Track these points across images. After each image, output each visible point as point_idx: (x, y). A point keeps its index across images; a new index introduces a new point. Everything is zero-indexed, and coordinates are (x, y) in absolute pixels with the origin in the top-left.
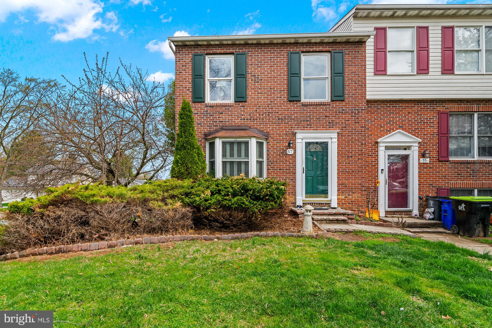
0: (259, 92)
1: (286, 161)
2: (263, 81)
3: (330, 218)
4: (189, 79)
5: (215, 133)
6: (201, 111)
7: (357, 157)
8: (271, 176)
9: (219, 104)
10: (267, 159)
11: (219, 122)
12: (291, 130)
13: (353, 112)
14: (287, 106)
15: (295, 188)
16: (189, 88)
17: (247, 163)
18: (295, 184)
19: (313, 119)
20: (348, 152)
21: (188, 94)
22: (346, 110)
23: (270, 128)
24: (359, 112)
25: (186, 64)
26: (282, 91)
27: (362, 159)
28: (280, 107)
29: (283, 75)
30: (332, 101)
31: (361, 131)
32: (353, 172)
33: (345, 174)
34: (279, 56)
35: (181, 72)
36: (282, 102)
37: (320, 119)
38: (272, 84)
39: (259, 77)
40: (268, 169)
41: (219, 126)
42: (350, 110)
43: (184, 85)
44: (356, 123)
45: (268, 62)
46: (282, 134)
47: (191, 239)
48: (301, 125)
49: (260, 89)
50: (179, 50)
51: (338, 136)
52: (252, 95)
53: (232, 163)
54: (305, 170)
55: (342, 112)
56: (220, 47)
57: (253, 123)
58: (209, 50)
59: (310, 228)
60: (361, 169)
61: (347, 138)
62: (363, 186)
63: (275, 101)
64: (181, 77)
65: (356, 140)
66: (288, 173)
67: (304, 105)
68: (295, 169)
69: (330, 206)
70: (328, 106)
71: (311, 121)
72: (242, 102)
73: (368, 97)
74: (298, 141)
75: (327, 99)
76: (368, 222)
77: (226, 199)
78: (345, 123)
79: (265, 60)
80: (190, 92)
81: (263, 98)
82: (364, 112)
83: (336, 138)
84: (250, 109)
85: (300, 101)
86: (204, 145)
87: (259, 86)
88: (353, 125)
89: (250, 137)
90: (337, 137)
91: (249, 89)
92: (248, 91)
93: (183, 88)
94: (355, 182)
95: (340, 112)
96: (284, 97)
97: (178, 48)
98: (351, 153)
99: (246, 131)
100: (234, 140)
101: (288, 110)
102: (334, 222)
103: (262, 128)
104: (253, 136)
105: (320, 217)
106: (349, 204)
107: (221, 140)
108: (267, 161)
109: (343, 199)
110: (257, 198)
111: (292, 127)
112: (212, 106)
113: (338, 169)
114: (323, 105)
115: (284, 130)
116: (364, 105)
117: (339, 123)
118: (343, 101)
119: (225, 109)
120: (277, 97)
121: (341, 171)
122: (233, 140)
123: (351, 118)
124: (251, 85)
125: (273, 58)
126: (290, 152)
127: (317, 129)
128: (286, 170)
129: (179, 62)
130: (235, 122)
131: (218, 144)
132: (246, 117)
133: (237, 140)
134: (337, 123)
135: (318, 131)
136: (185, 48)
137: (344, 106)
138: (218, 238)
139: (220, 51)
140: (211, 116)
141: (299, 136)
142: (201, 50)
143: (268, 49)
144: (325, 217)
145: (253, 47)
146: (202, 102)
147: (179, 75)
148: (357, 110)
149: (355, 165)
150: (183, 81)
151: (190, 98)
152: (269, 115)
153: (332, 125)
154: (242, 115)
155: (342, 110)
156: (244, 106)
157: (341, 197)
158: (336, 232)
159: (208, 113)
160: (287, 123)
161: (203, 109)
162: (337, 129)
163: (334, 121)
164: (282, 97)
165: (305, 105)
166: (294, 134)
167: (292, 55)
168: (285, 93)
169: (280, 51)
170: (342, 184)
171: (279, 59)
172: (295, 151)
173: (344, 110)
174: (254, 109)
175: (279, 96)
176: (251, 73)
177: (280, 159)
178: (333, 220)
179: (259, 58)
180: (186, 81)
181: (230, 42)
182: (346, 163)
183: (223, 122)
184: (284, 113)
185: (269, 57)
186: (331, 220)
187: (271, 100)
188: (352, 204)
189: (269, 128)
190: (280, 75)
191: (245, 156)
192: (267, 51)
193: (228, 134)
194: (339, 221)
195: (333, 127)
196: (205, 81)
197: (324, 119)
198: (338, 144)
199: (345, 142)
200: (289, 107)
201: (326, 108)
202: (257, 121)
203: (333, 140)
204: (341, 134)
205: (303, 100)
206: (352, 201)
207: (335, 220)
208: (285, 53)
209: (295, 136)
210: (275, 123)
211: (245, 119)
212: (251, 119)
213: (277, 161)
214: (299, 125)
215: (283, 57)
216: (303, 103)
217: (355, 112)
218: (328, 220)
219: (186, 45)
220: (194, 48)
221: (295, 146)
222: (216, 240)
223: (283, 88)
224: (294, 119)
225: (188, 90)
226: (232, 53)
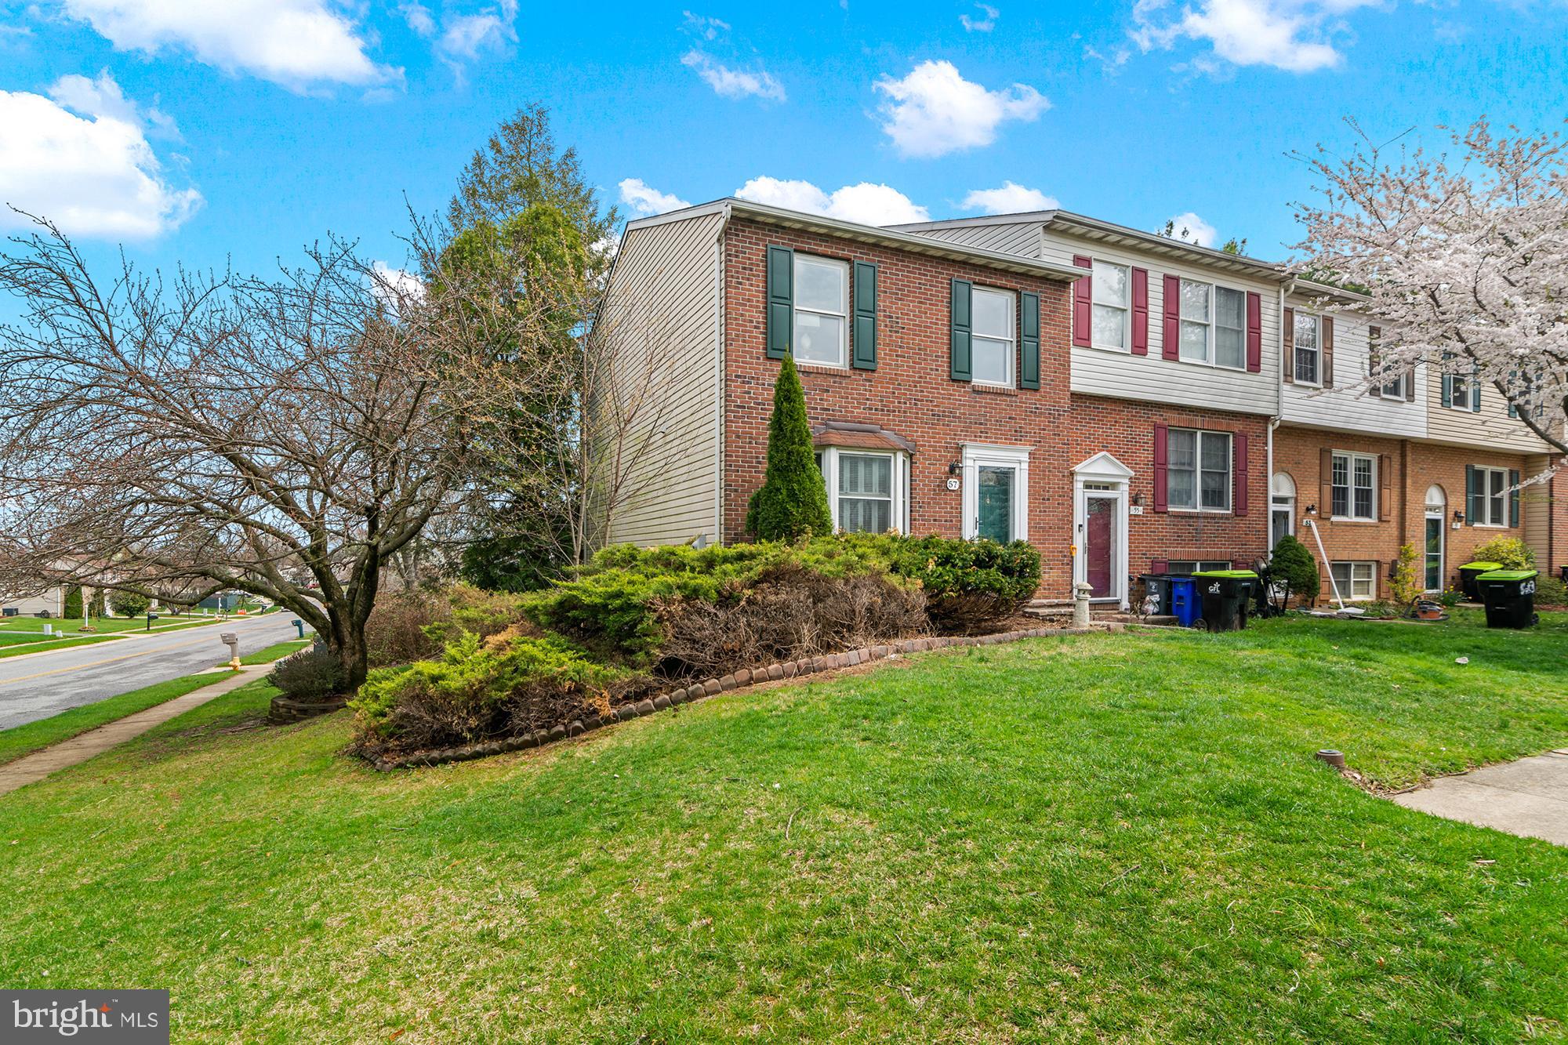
0: (899, 353)
1: (945, 503)
2: (905, 330)
4: (758, 301)
7: (1056, 500)
9: (821, 368)
10: (912, 498)
11: (821, 409)
12: (955, 439)
13: (1051, 414)
14: (948, 390)
16: (758, 322)
17: (886, 506)
19: (991, 420)
21: (756, 337)
22: (1041, 409)
23: (917, 431)
24: (1059, 414)
25: (751, 264)
26: (939, 357)
27: (1063, 504)
28: (935, 391)
29: (942, 325)
30: (1019, 388)
31: (1063, 452)
34: (935, 283)
35: (740, 283)
36: (940, 381)
37: (1001, 421)
38: (922, 341)
39: (900, 321)
41: (822, 419)
42: (1046, 409)
43: (748, 313)
44: (1055, 435)
45: (916, 292)
46: (939, 447)
48: (971, 432)
49: (900, 347)
50: (736, 230)
51: (1029, 458)
52: (886, 359)
54: (978, 524)
55: (1035, 412)
56: (823, 241)
57: (888, 420)
58: (802, 242)
60: (1062, 524)
61: (1041, 463)
62: (1065, 557)
63: (928, 376)
64: (739, 294)
67: (976, 391)
68: (961, 522)
70: (1013, 398)
71: (986, 424)
72: (866, 370)
73: (1074, 388)
74: (966, 462)
75: (1011, 382)
78: (1040, 433)
79: (909, 286)
80: (761, 333)
81: (905, 367)
82: (1068, 415)
83: (1026, 462)
84: (881, 387)
85: (969, 382)
87: (899, 340)
88: (1051, 439)
89: (892, 450)
90: (1027, 459)
91: (880, 344)
92: (879, 349)
93: (744, 321)
94: (1054, 548)
95: (1031, 412)
96: (942, 370)
99: (873, 435)
100: (857, 452)
101: (950, 399)
103: (903, 431)
107: (837, 451)
108: (912, 502)
111: (955, 435)
112: (807, 372)
114: (1005, 394)
115: (942, 438)
116: (1066, 403)
117: (1031, 433)
118: (1036, 390)
119: (834, 382)
120: (932, 369)
121: (1033, 527)
124: (885, 336)
125: (924, 284)
126: (953, 484)
127: (997, 443)
128: (946, 521)
129: (737, 256)
130: (853, 412)
131: (832, 459)
132: (874, 405)
133: (863, 453)
134: (1027, 432)
135: (999, 446)
136: (751, 228)
137: (1039, 400)
139: (823, 248)
141: (968, 452)
142: (784, 239)
143: (915, 263)
145: (887, 253)
148: (1058, 410)
149: (1053, 516)
150: (745, 305)
151: (761, 347)
152: (916, 404)
153: (1020, 436)
154: (868, 399)
155: (1035, 408)
156: (870, 381)
160: (948, 425)
162: (1027, 445)
163: (1023, 428)
164: (940, 369)
165: (978, 391)
166: (960, 449)
168: (944, 361)
169: (936, 272)
171: (934, 289)
172: (962, 483)
173: (1037, 408)
174: (889, 388)
175: (934, 367)
176: (885, 311)
177: (936, 499)
179: (899, 280)
180: (751, 306)
182: (1040, 511)
184: (942, 403)
185: (917, 281)
187: (919, 372)
188: (1049, 589)
189: (917, 433)
190: (936, 324)
191: (883, 490)
192: (913, 268)
193: (849, 439)
195: (1021, 440)
196: (793, 311)
197: (1007, 422)
198: (1029, 474)
200: (951, 392)
201: (1009, 401)
202: (894, 416)
203: (1022, 466)
204: (1035, 454)
205: (976, 381)
209: (962, 453)
210: (926, 423)
211: (871, 409)
212: (883, 410)
213: (929, 503)
214: (967, 431)
215: (941, 287)
216: (975, 385)
217: (1055, 414)
219: (754, 223)
220: (769, 231)
221: (962, 474)
223: (941, 352)
224: (959, 417)
225: (756, 327)
226: (846, 259)
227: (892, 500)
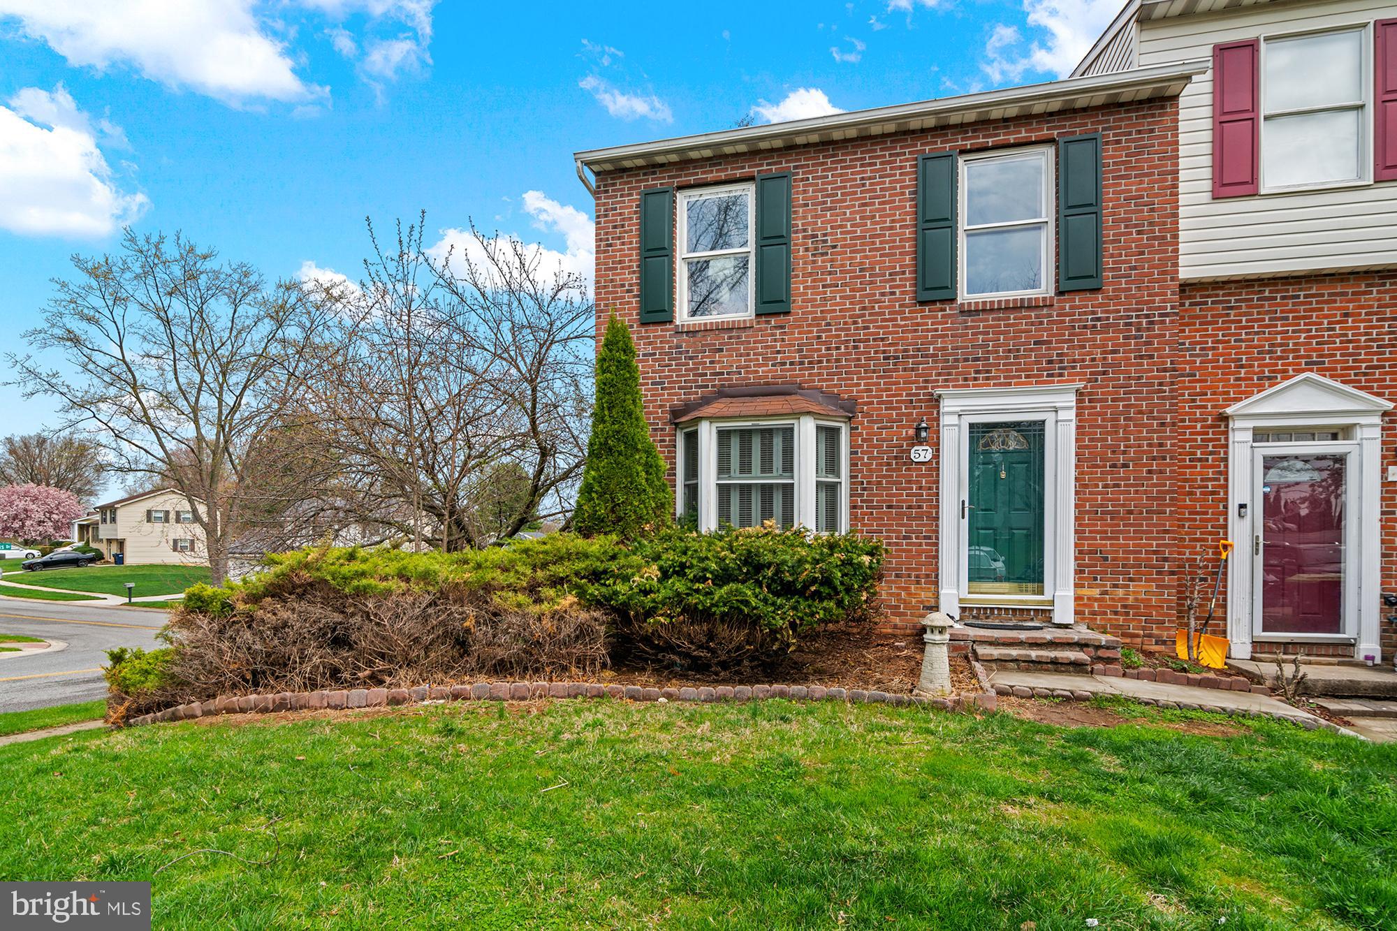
0: (828, 282)
1: (909, 482)
2: (839, 249)
3: (1030, 656)
4: (631, 261)
5: (701, 405)
6: (662, 348)
7: (1145, 465)
8: (864, 525)
9: (711, 323)
10: (852, 477)
11: (712, 374)
12: (926, 388)
13: (1130, 324)
14: (912, 318)
15: (937, 563)
16: (631, 285)
17: (788, 490)
18: (937, 551)
19: (997, 352)
20: (1113, 452)
21: (628, 303)
22: (1108, 319)
23: (859, 385)
24: (1152, 323)
25: (623, 220)
26: (896, 274)
27: (1161, 472)
28: (890, 324)
29: (901, 227)
30: (1060, 293)
31: (1160, 384)
32: (1131, 512)
33: (1102, 519)
34: (888, 172)
35: (610, 245)
36: (897, 308)
37: (1018, 351)
38: (866, 257)
39: (829, 238)
40: (854, 507)
41: (713, 386)
42: (1121, 318)
43: (618, 278)
44: (1141, 357)
45: (856, 193)
46: (897, 402)
48: (957, 374)
49: (830, 273)
50: (605, 186)
51: (1078, 401)
52: (806, 294)
53: (745, 490)
54: (967, 510)
55: (1094, 326)
56: (715, 165)
57: (810, 375)
58: (686, 175)
59: (940, 681)
60: (1158, 505)
61: (1108, 407)
62: (1166, 559)
63: (876, 306)
64: (609, 257)
65: (1141, 412)
66: (915, 519)
67: (967, 312)
68: (938, 507)
69: (1050, 620)
70: (1045, 311)
71: (988, 359)
72: (777, 314)
73: (1184, 274)
74: (946, 420)
75: (1045, 288)
76: (1163, 673)
77: (698, 591)
78: (1105, 359)
79: (845, 187)
80: (635, 296)
81: (838, 300)
82: (1172, 322)
83: (1070, 408)
84: (799, 333)
85: (953, 300)
86: (670, 441)
87: (829, 265)
88: (1132, 365)
89: (797, 415)
90: (1074, 404)
91: (797, 276)
92: (796, 283)
93: (614, 286)
94: (1138, 545)
95: (1085, 327)
96: (902, 293)
97: (602, 180)
98: (1124, 452)
99: (788, 397)
100: (750, 423)
101: (916, 331)
102: (1045, 666)
103: (835, 386)
104: (807, 410)
105: (996, 652)
106: (1116, 613)
107: (715, 425)
108: (852, 483)
109: (1096, 600)
111: (926, 381)
112: (692, 333)
113: (1076, 506)
114: (1029, 308)
115: (903, 389)
116: (1169, 300)
117: (1083, 360)
118: (1097, 290)
119: (730, 338)
120: (883, 294)
121: (1088, 512)
122: (747, 424)
123: (1125, 345)
124: (805, 263)
125: (870, 178)
126: (922, 454)
127: (1010, 384)
128: (909, 507)
129: (606, 216)
130: (757, 372)
131: (708, 436)
132: (788, 358)
133: (761, 423)
134: (1074, 361)
135: (1012, 388)
136: (622, 177)
137: (1100, 305)
138: (670, 696)
139: (715, 174)
140: (691, 358)
141: (948, 405)
142: (664, 178)
143: (856, 153)
144: (1014, 652)
145: (809, 152)
146: (664, 323)
147: (605, 251)
148: (1147, 316)
149: (1136, 492)
150: (616, 269)
151: (634, 313)
152: (855, 347)
153: (1060, 368)
154: (778, 352)
155: (1092, 320)
156: (782, 327)
157: (1086, 592)
158: (1033, 696)
159: (681, 353)
160: (913, 369)
161: (668, 342)
162: (1074, 381)
163: (1067, 355)
164: (897, 291)
165: (970, 311)
166: (935, 401)
167: (929, 163)
168: (906, 279)
169: (891, 155)
170: (1090, 552)
171: (887, 180)
172: (938, 451)
173: (1099, 319)
174: (811, 332)
175: (888, 290)
176: (805, 230)
177: (891, 476)
178: (1039, 662)
179: (829, 183)
180: (622, 268)
181: (742, 148)
182: (1106, 486)
183: (722, 374)
184: (902, 338)
185: (858, 177)
186: (1033, 662)
187: (862, 302)
188: (1127, 614)
189: (857, 388)
190: (891, 228)
191: (784, 470)
192: (851, 160)
193: (735, 406)
194: (1062, 664)
195: (1061, 375)
196: (674, 262)
197: (1031, 350)
198: (1078, 427)
199: (1103, 420)
200: (919, 320)
201: (1037, 317)
202: (820, 368)
203: (1062, 415)
204: (1090, 394)
205: (964, 296)
206: (1124, 607)
207: (1047, 663)
208: (907, 160)
209: (938, 407)
210: (874, 372)
211: (784, 364)
212: (802, 363)
213: (880, 483)
214: (950, 374)
215: (901, 174)
216: (962, 304)
217: (1140, 323)
218: (1024, 661)
219: (624, 170)
220: (645, 174)
221: (938, 438)
222: (663, 700)
223: (901, 267)
224: (933, 356)
225: (628, 291)
226: (750, 179)
227: (796, 482)
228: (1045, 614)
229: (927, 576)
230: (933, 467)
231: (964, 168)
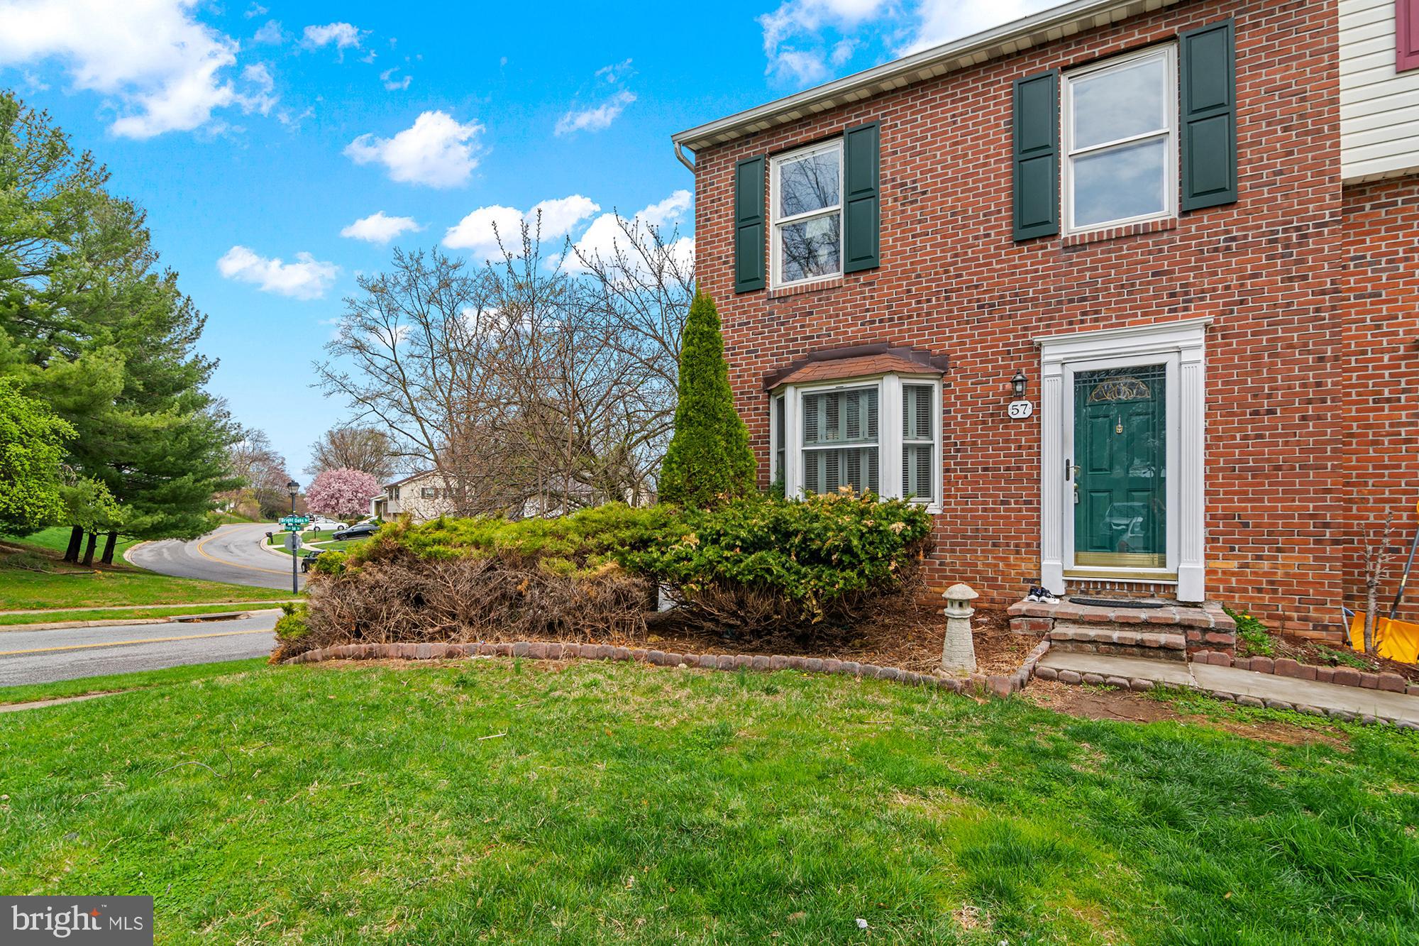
0: (918, 231)
1: (1006, 441)
2: (929, 195)
3: (1110, 637)
4: (727, 233)
5: (792, 371)
6: (756, 316)
7: (1297, 410)
8: (957, 490)
9: (802, 287)
10: (945, 438)
11: (803, 339)
12: (1025, 336)
13: (1276, 241)
14: (1009, 260)
15: (1039, 530)
16: (727, 257)
17: (874, 453)
18: (1039, 517)
19: (1107, 289)
20: (1255, 397)
21: (725, 274)
22: (1246, 237)
23: (951, 338)
24: (1305, 236)
25: (720, 193)
26: (991, 213)
27: (1319, 418)
28: (985, 269)
29: (996, 162)
30: (1184, 213)
31: (1317, 310)
32: (1279, 468)
33: (1239, 477)
34: (982, 104)
35: (708, 220)
36: (992, 251)
37: (1133, 285)
38: (958, 200)
39: (918, 185)
40: (947, 471)
41: (804, 351)
42: (1263, 234)
43: (715, 251)
44: (1291, 279)
45: (946, 132)
46: (993, 354)
47: (620, 656)
48: (1061, 318)
49: (920, 222)
50: (704, 162)
51: (1208, 338)
52: (895, 247)
53: (832, 455)
54: (1072, 471)
55: (1228, 248)
56: (804, 125)
57: (900, 331)
58: (778, 140)
59: (960, 659)
60: (1315, 459)
61: (1248, 342)
62: (1327, 525)
63: (970, 251)
64: (707, 232)
65: (1291, 346)
66: (1014, 482)
67: (1074, 247)
68: (1039, 468)
69: (1174, 597)
70: (1165, 236)
71: (1097, 298)
72: (866, 271)
73: (1350, 172)
74: (1046, 370)
75: (1169, 207)
76: (1284, 664)
77: (727, 559)
78: (1242, 285)
79: (935, 128)
80: (731, 267)
81: (929, 249)
82: (1332, 232)
83: (1198, 347)
84: (888, 289)
85: (1055, 235)
86: (763, 408)
87: (918, 213)
88: (1279, 289)
89: (881, 375)
90: (1202, 342)
91: (886, 229)
92: (884, 236)
93: (715, 260)
94: (1290, 508)
95: (1216, 250)
96: (997, 234)
97: (702, 157)
98: (1269, 396)
99: (877, 357)
100: (834, 387)
101: (1013, 274)
103: (926, 341)
104: (889, 369)
105: (1071, 631)
106: (1260, 590)
107: (800, 390)
108: (945, 445)
109: (1233, 574)
110: (815, 558)
111: (1026, 329)
112: (783, 298)
113: (1207, 462)
114: (1146, 234)
115: (999, 340)
117: (1214, 289)
118: (1231, 204)
119: (820, 300)
120: (976, 238)
121: (1221, 469)
122: (832, 388)
123: (1268, 266)
124: (894, 214)
125: (962, 114)
126: (1020, 409)
127: (1123, 324)
128: (1008, 469)
129: (705, 192)
130: (846, 332)
131: (794, 400)
132: (877, 315)
133: (845, 385)
134: (1203, 291)
135: (1128, 329)
136: (719, 152)
137: (1236, 222)
138: (689, 662)
139: (804, 135)
140: (783, 324)
141: (1048, 354)
142: (756, 147)
143: (946, 89)
144: (1093, 632)
145: (897, 97)
146: (757, 291)
147: (704, 226)
148: (1298, 229)
149: (1286, 443)
150: (714, 242)
151: (730, 283)
152: (947, 298)
153: (1184, 301)
154: (868, 310)
155: (1225, 240)
156: (871, 284)
157: (1220, 564)
158: (1081, 682)
159: (773, 319)
160: (1010, 317)
161: (761, 310)
162: (1204, 314)
163: (1193, 285)
164: (992, 232)
165: (1074, 246)
166: (1036, 350)
167: (1025, 87)
168: (1002, 219)
169: (984, 86)
170: (1225, 517)
171: (981, 113)
172: (1039, 405)
173: (1234, 239)
174: (901, 286)
175: (982, 233)
176: (893, 180)
177: (988, 436)
179: (918, 126)
180: (719, 241)
181: (829, 104)
182: (1245, 438)
183: (812, 337)
184: (998, 284)
185: (949, 115)
187: (954, 248)
188: (1275, 591)
189: (949, 342)
190: (985, 165)
191: (870, 435)
192: (941, 98)
193: (825, 370)
194: (1150, 648)
195: (1186, 309)
196: (767, 229)
197: (1149, 283)
198: (1208, 369)
199: (1241, 359)
200: (1017, 262)
201: (1155, 244)
202: (909, 324)
203: (1186, 356)
204: (1224, 329)
205: (1068, 230)
206: (1271, 583)
207: (1132, 646)
208: (1002, 88)
209: (1039, 356)
210: (968, 322)
211: (873, 322)
212: (891, 320)
213: (975, 443)
214: (1052, 318)
215: (995, 105)
216: (1066, 239)
217: (1289, 238)
218: (1105, 643)
219: (721, 144)
220: (739, 146)
221: (1039, 391)
222: (683, 665)
223: (996, 205)
224: (1033, 299)
225: (725, 263)
226: (839, 134)
227: (879, 445)
228: (1169, 590)
229: (1028, 545)
230: (1034, 423)
231: (1068, 87)
